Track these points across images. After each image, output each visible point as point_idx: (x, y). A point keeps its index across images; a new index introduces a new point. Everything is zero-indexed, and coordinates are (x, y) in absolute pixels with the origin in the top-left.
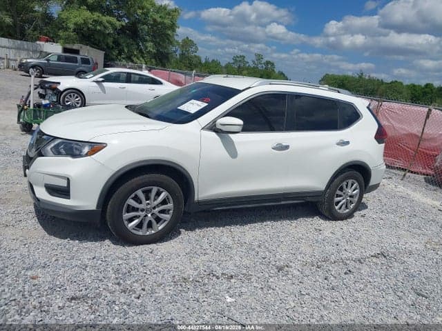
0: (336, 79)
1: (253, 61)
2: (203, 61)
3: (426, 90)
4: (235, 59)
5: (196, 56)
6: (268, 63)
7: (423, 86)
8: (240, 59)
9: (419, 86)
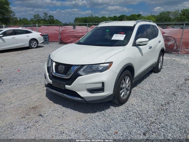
0: (83, 19)
1: (43, 16)
2: (19, 19)
3: (114, 18)
4: (35, 16)
5: (15, 18)
6: (50, 16)
7: (113, 17)
8: (37, 16)
9: (112, 17)
